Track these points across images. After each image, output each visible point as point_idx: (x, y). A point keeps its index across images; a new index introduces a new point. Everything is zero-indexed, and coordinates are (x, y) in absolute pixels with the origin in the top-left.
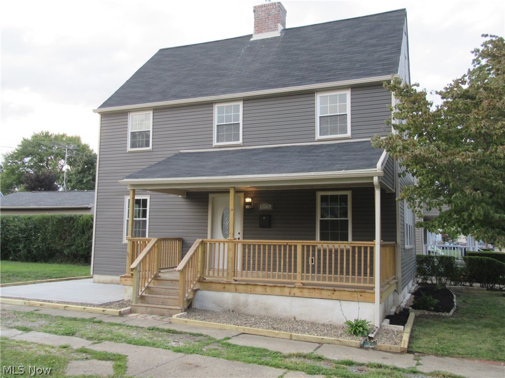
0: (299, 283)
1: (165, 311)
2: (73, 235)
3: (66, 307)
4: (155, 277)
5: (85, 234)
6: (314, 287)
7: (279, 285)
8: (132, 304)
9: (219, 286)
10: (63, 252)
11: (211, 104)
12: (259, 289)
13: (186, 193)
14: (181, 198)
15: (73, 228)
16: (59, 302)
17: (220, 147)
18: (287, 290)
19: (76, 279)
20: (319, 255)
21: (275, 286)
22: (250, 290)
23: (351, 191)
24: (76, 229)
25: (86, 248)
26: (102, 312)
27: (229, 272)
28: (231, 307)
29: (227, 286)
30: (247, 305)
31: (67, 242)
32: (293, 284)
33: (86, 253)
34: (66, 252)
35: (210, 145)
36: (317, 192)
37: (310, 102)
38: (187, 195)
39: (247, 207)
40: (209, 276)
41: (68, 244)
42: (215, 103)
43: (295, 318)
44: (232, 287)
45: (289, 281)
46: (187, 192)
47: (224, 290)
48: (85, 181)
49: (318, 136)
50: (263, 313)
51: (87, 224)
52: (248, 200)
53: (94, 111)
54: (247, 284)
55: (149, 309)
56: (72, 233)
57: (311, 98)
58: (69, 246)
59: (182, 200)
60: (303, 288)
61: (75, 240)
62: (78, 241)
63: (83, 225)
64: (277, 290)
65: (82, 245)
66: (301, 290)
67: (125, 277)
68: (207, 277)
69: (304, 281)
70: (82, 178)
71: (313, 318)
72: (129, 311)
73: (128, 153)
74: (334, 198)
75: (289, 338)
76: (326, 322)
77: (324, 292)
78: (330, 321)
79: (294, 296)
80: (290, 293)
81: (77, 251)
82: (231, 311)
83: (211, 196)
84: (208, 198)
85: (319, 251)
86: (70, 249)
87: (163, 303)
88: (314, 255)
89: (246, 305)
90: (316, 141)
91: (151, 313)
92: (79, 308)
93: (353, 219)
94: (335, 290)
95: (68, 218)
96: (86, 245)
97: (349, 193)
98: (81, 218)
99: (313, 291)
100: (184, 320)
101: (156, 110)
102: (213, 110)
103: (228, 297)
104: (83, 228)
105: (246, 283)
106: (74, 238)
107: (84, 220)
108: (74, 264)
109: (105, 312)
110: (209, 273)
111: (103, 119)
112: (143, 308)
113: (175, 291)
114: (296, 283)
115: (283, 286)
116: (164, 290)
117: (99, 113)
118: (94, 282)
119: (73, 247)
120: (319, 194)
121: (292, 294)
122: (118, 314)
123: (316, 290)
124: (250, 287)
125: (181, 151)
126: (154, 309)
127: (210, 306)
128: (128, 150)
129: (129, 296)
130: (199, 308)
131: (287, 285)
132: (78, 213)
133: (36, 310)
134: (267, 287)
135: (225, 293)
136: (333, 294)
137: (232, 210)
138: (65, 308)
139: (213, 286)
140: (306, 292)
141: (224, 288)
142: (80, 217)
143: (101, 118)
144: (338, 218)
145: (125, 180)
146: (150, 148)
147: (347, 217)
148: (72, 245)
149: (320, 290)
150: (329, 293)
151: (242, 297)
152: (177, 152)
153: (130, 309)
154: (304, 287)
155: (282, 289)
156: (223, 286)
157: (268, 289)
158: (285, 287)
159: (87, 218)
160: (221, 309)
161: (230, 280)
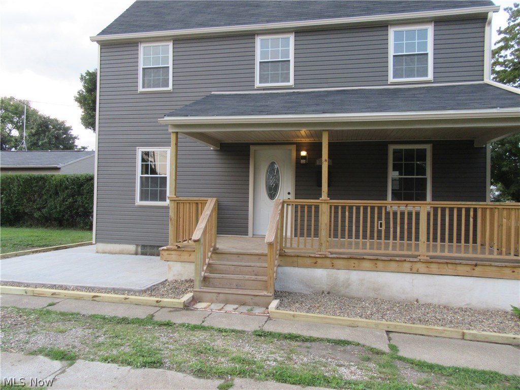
0: (424, 255)
1: (248, 299)
2: (45, 197)
3: (95, 296)
4: (214, 250)
5: (59, 195)
6: (448, 261)
7: (397, 259)
8: (195, 290)
9: (309, 261)
10: (33, 214)
11: (252, 35)
12: (366, 264)
13: (219, 145)
14: (212, 150)
15: (43, 189)
16: (77, 288)
17: (264, 89)
18: (407, 266)
19: (66, 248)
20: (387, 219)
21: (391, 260)
22: (353, 265)
23: (432, 144)
24: (47, 190)
25: (60, 211)
26: (155, 304)
27: (323, 242)
28: (326, 288)
29: (319, 261)
30: (349, 285)
31: (37, 205)
32: (416, 257)
33: (60, 216)
34: (36, 215)
35: (251, 86)
36: (389, 145)
37: (381, 38)
38: (221, 147)
39: (303, 161)
40: (291, 247)
41: (38, 206)
42: (258, 34)
43: (417, 301)
44: (328, 262)
45: (410, 253)
46: (221, 144)
47: (315, 265)
48: (40, 143)
49: (391, 79)
50: (372, 294)
51: (61, 185)
52: (303, 153)
53: (92, 40)
54: (350, 258)
55: (221, 295)
56: (42, 194)
57: (384, 33)
58: (39, 209)
59: (214, 153)
60: (432, 262)
61: (46, 202)
62: (51, 203)
63: (56, 186)
64: (393, 265)
65: (56, 208)
66: (428, 265)
67: (168, 250)
68: (288, 248)
69: (431, 254)
70: (37, 140)
71: (444, 300)
72: (192, 299)
73: (139, 94)
74: (409, 153)
75: (461, 337)
76: (463, 305)
77: (459, 268)
78: (467, 305)
79: (418, 272)
80: (411, 269)
81: (50, 214)
82: (326, 293)
83: (252, 148)
84: (249, 151)
85: (387, 214)
86: (41, 211)
87: (238, 287)
88: (380, 218)
89: (347, 284)
90: (389, 85)
91: (227, 302)
92: (116, 298)
93: (434, 178)
94: (476, 265)
95: (38, 177)
96: (60, 207)
97: (428, 148)
98: (53, 178)
99: (445, 266)
100: (290, 314)
101: (177, 40)
102: (255, 43)
103: (321, 275)
104: (56, 189)
105: (349, 256)
106: (46, 199)
107: (57, 180)
108: (46, 228)
109: (161, 304)
110: (291, 244)
111: (103, 50)
112: (214, 294)
113: (250, 269)
114: (419, 256)
115: (402, 259)
116: (232, 268)
117: (98, 42)
118: (97, 252)
119: (44, 211)
120: (392, 148)
121: (414, 270)
122: (182, 307)
123: (449, 265)
124: (352, 261)
125: (213, 93)
126: (230, 297)
127: (295, 287)
128: (139, 91)
129: (174, 276)
130: (279, 290)
131: (408, 259)
132: (49, 173)
133: (50, 305)
134: (378, 262)
135: (316, 269)
136: (474, 269)
137: (326, 160)
138: (94, 299)
139: (300, 260)
140: (434, 267)
141: (316, 263)
142: (52, 176)
143: (101, 49)
144: (414, 175)
145: (166, 118)
146: (170, 88)
147: (425, 175)
148: (44, 208)
149: (454, 265)
150: (468, 268)
151: (342, 275)
152: (208, 94)
153: (193, 297)
154: (432, 260)
155: (400, 264)
156: (314, 261)
157: (380, 264)
158: (405, 261)
159: (61, 177)
160: (311, 290)
161: (325, 253)
